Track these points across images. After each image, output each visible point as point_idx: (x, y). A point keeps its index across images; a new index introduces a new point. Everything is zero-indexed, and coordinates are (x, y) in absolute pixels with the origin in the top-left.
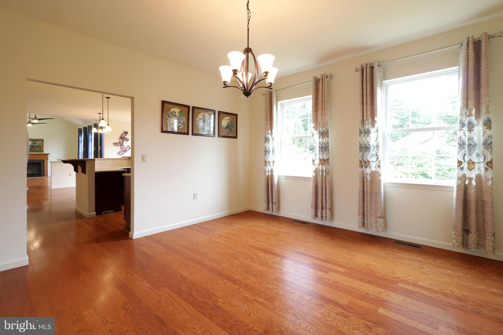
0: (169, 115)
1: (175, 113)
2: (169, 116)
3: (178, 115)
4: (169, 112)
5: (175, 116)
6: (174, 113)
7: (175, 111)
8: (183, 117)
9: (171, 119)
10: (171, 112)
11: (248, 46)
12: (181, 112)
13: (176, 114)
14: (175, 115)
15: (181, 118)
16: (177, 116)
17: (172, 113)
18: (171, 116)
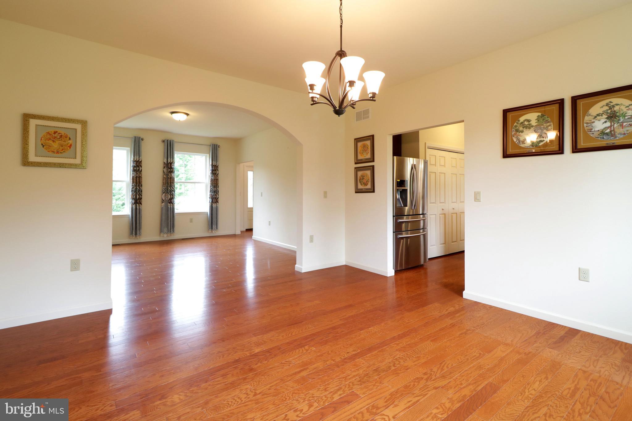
0: (517, 128)
1: (529, 122)
2: (517, 131)
3: (536, 122)
4: (517, 123)
5: (529, 127)
6: (526, 123)
7: (528, 119)
8: (548, 124)
9: (520, 133)
10: (520, 122)
11: (341, 49)
12: (543, 116)
13: (531, 122)
14: (530, 125)
15: (542, 126)
16: (532, 126)
17: (522, 123)
18: (521, 129)
